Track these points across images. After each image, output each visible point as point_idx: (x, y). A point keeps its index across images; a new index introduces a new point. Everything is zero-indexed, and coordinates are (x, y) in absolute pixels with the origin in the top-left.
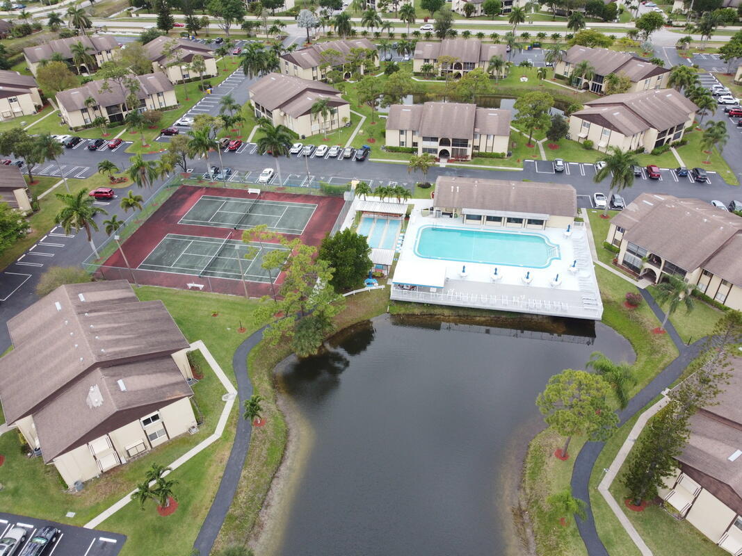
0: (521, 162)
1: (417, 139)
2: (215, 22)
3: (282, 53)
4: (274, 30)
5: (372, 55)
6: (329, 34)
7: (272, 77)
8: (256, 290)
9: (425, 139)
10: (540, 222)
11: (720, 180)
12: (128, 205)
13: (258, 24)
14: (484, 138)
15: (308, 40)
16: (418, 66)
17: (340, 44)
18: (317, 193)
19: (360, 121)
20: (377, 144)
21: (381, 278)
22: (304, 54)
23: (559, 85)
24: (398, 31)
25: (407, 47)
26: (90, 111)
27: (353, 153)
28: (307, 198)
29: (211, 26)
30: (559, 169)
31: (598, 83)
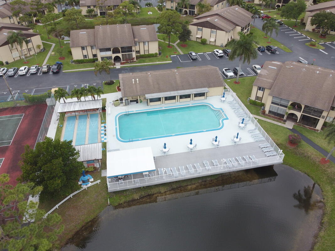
0: (169, 58)
9: (101, 50)
10: (202, 95)
11: (282, 51)
14: (142, 44)
16: (84, 11)
18: (22, 104)
19: (51, 47)
20: (67, 60)
21: (94, 172)
27: (49, 68)
28: (14, 110)
30: (194, 57)
31: (192, 10)
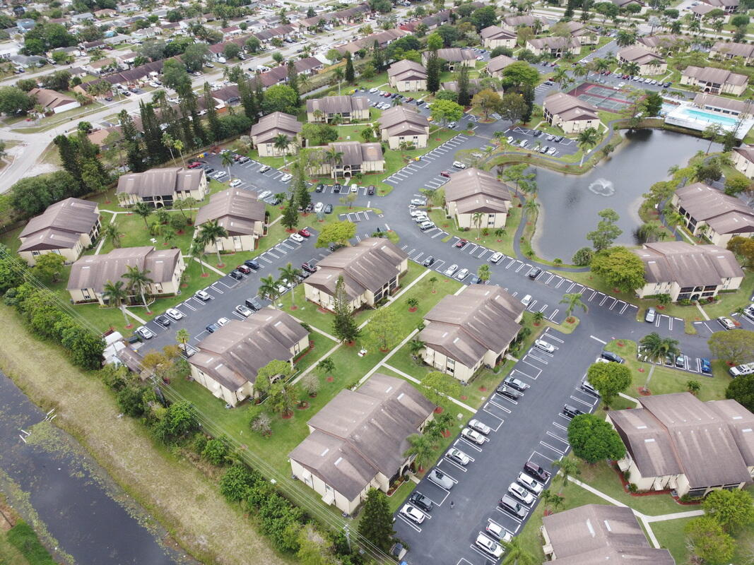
1: (697, 82)
2: (598, 17)
3: (637, 38)
4: (633, 25)
5: (687, 45)
6: (665, 32)
7: (631, 47)
8: (616, 112)
9: (700, 81)
10: (737, 114)
12: (571, 81)
13: (624, 21)
14: (729, 86)
15: (651, 34)
16: (712, 55)
17: (672, 37)
19: (671, 73)
20: (676, 82)
21: (663, 117)
22: (650, 39)
24: (709, 36)
26: (544, 50)
27: (663, 84)
29: (595, 19)
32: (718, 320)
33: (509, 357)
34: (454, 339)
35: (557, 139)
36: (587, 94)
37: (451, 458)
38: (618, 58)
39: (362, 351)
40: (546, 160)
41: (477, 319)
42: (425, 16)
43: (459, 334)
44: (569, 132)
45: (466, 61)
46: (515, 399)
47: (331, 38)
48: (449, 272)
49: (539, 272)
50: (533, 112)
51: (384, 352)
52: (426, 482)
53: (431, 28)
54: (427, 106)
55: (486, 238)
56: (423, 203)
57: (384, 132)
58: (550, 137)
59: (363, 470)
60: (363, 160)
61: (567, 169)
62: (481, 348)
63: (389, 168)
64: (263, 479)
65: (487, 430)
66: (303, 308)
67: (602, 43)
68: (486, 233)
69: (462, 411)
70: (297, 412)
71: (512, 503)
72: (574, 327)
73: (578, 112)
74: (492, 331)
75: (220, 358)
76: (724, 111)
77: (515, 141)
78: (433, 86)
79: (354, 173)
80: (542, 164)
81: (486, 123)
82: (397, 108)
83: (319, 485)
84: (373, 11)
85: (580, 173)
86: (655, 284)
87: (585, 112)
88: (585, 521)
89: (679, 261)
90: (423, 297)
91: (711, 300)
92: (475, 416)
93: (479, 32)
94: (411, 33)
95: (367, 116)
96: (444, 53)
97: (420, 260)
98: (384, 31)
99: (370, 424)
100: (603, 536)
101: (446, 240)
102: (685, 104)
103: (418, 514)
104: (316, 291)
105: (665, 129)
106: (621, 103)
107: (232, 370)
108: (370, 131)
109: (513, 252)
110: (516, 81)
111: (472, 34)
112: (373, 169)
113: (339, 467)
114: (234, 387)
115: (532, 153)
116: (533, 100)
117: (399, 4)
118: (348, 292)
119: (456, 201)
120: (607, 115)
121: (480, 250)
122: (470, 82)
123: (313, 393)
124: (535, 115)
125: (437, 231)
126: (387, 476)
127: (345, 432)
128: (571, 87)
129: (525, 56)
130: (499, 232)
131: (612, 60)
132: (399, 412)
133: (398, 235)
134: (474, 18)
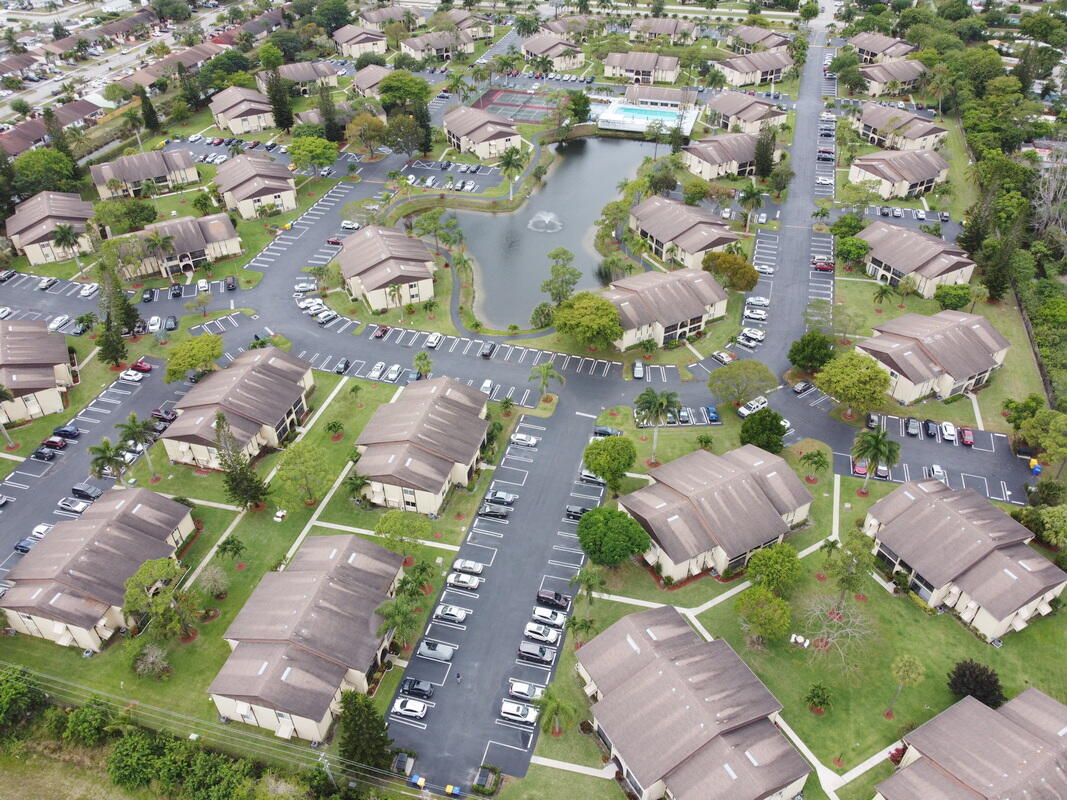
0: (681, 87)
1: (623, 72)
3: (540, 23)
4: (531, 8)
5: (602, 26)
6: (572, 12)
7: (536, 36)
8: (538, 122)
9: (627, 71)
12: (471, 90)
14: (660, 72)
15: (556, 16)
16: (632, 37)
17: (582, 18)
19: (591, 65)
21: (594, 121)
22: (556, 24)
23: (728, 52)
24: (624, 12)
25: (626, 23)
26: (426, 51)
27: (585, 79)
29: (483, 3)
32: (713, 356)
33: (483, 466)
34: (405, 461)
35: (473, 168)
36: (496, 104)
37: (442, 619)
38: (524, 52)
39: (279, 514)
40: (466, 200)
41: (429, 427)
42: (245, 20)
43: (410, 453)
44: (486, 157)
45: (323, 79)
46: (504, 517)
47: (106, 67)
48: (375, 374)
49: (493, 347)
50: (433, 138)
51: (312, 506)
52: (417, 661)
53: (258, 36)
54: (283, 150)
55: (414, 317)
56: (312, 286)
57: (228, 197)
58: (464, 168)
59: (325, 674)
60: (207, 242)
61: (495, 206)
62: (444, 464)
63: (250, 248)
64: (177, 739)
65: (478, 567)
66: (171, 476)
67: (498, 35)
68: (410, 310)
69: (441, 552)
70: (203, 628)
71: (534, 648)
72: (554, 407)
73: (491, 129)
74: (452, 437)
75: (54, 585)
76: (662, 104)
77: (419, 181)
78: (284, 120)
79: (196, 264)
80: (462, 205)
81: (372, 161)
82: (239, 159)
83: (265, 717)
84: (163, 19)
85: (513, 209)
86: (634, 331)
87: (499, 128)
88: (625, 638)
89: (655, 295)
90: (347, 417)
91: (700, 335)
92: (459, 556)
93: (331, 36)
94: (230, 47)
95: (195, 177)
96: (288, 71)
97: (329, 366)
98: (187, 48)
99: (319, 608)
100: (650, 648)
101: (358, 331)
102: (616, 102)
103: (417, 706)
104: (184, 446)
105: (600, 136)
106: (540, 110)
107: (79, 597)
108: (206, 198)
109: (454, 328)
110: (400, 98)
111: (321, 39)
112: (225, 253)
113: (288, 682)
114: (90, 622)
115: (445, 193)
116: (429, 121)
117: (200, 7)
118: (235, 435)
119: (359, 274)
120: (527, 128)
121: (409, 336)
122: (337, 107)
123: (221, 594)
124: (437, 142)
125: (344, 322)
126: (362, 671)
127: (285, 630)
128: (474, 97)
129: (403, 62)
130: (429, 306)
131: (515, 56)
132: (356, 579)
133: (288, 339)
134: (319, 17)
